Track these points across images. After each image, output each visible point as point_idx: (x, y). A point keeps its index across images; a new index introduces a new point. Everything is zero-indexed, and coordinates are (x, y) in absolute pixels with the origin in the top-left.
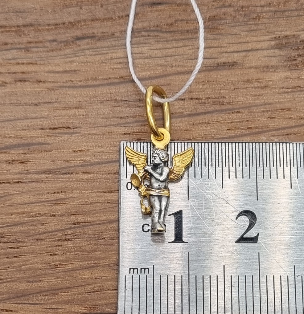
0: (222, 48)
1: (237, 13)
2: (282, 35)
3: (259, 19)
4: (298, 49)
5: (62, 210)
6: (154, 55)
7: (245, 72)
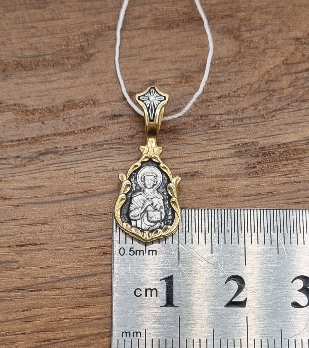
0: (184, 158)
1: (197, 122)
2: (242, 143)
3: (219, 127)
4: (258, 156)
5: (32, 327)
6: (117, 168)
7: (206, 181)
